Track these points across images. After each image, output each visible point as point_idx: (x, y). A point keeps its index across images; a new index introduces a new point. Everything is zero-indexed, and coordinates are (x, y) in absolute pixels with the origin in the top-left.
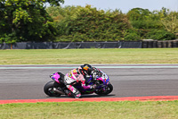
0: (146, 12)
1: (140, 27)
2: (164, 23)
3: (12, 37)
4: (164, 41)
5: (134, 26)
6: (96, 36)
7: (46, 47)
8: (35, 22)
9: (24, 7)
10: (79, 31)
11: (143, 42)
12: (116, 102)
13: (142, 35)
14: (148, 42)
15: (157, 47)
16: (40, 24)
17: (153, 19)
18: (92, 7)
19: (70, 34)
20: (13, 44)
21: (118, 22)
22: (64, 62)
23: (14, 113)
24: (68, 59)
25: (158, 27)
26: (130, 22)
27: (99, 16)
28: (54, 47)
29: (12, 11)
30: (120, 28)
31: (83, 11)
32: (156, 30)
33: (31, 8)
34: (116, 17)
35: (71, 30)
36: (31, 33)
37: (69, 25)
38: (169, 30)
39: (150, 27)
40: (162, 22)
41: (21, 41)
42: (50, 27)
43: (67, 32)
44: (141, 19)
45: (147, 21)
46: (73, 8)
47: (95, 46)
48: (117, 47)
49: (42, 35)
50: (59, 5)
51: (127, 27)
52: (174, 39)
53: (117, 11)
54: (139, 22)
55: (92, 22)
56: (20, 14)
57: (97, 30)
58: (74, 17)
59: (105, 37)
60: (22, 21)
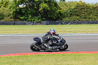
58: (73, 7)
59: (90, 18)
60: (44, 9)
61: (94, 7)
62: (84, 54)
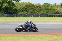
0: (49, 5)
1: (47, 10)
2: (55, 9)
3: (2, 12)
4: (55, 14)
5: (45, 9)
6: (32, 13)
7: (14, 16)
8: (10, 8)
9: (6, 2)
10: (26, 11)
11: (48, 15)
12: (38, 35)
13: (47, 12)
14: (49, 15)
15: (53, 16)
16: (12, 8)
17: (51, 7)
18: (30, 3)
19: (22, 12)
20: (2, 15)
21: (39, 8)
22: (20, 21)
23: (3, 39)
24: (22, 20)
25: (53, 10)
26: (43, 8)
27: (33, 6)
28: (17, 16)
29: (2, 4)
30: (40, 10)
31: (27, 4)
32: (52, 11)
33: (9, 3)
34: (39, 6)
35: (23, 10)
36: (9, 11)
37: (22, 9)
38: (57, 11)
39: (50, 10)
40: (55, 8)
41: (5, 14)
42: (16, 9)
43: (21, 11)
44: (47, 7)
45: (49, 8)
46: (24, 3)
47: (31, 16)
48: (39, 16)
49: (13, 12)
50: (18, 2)
51: (42, 10)
52: (58, 14)
53: (39, 4)
54: (47, 8)
55: (30, 8)
56: (5, 5)
57: (32, 10)
58: (24, 6)
59: (34, 13)
60: (6, 7)
61: (37, 6)
62: (30, 35)
